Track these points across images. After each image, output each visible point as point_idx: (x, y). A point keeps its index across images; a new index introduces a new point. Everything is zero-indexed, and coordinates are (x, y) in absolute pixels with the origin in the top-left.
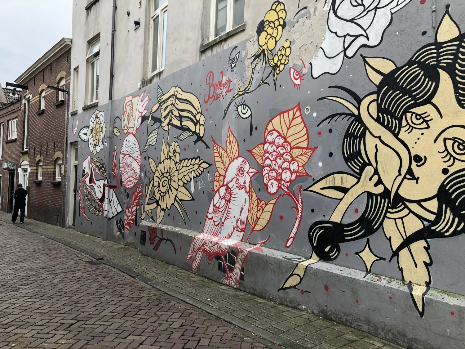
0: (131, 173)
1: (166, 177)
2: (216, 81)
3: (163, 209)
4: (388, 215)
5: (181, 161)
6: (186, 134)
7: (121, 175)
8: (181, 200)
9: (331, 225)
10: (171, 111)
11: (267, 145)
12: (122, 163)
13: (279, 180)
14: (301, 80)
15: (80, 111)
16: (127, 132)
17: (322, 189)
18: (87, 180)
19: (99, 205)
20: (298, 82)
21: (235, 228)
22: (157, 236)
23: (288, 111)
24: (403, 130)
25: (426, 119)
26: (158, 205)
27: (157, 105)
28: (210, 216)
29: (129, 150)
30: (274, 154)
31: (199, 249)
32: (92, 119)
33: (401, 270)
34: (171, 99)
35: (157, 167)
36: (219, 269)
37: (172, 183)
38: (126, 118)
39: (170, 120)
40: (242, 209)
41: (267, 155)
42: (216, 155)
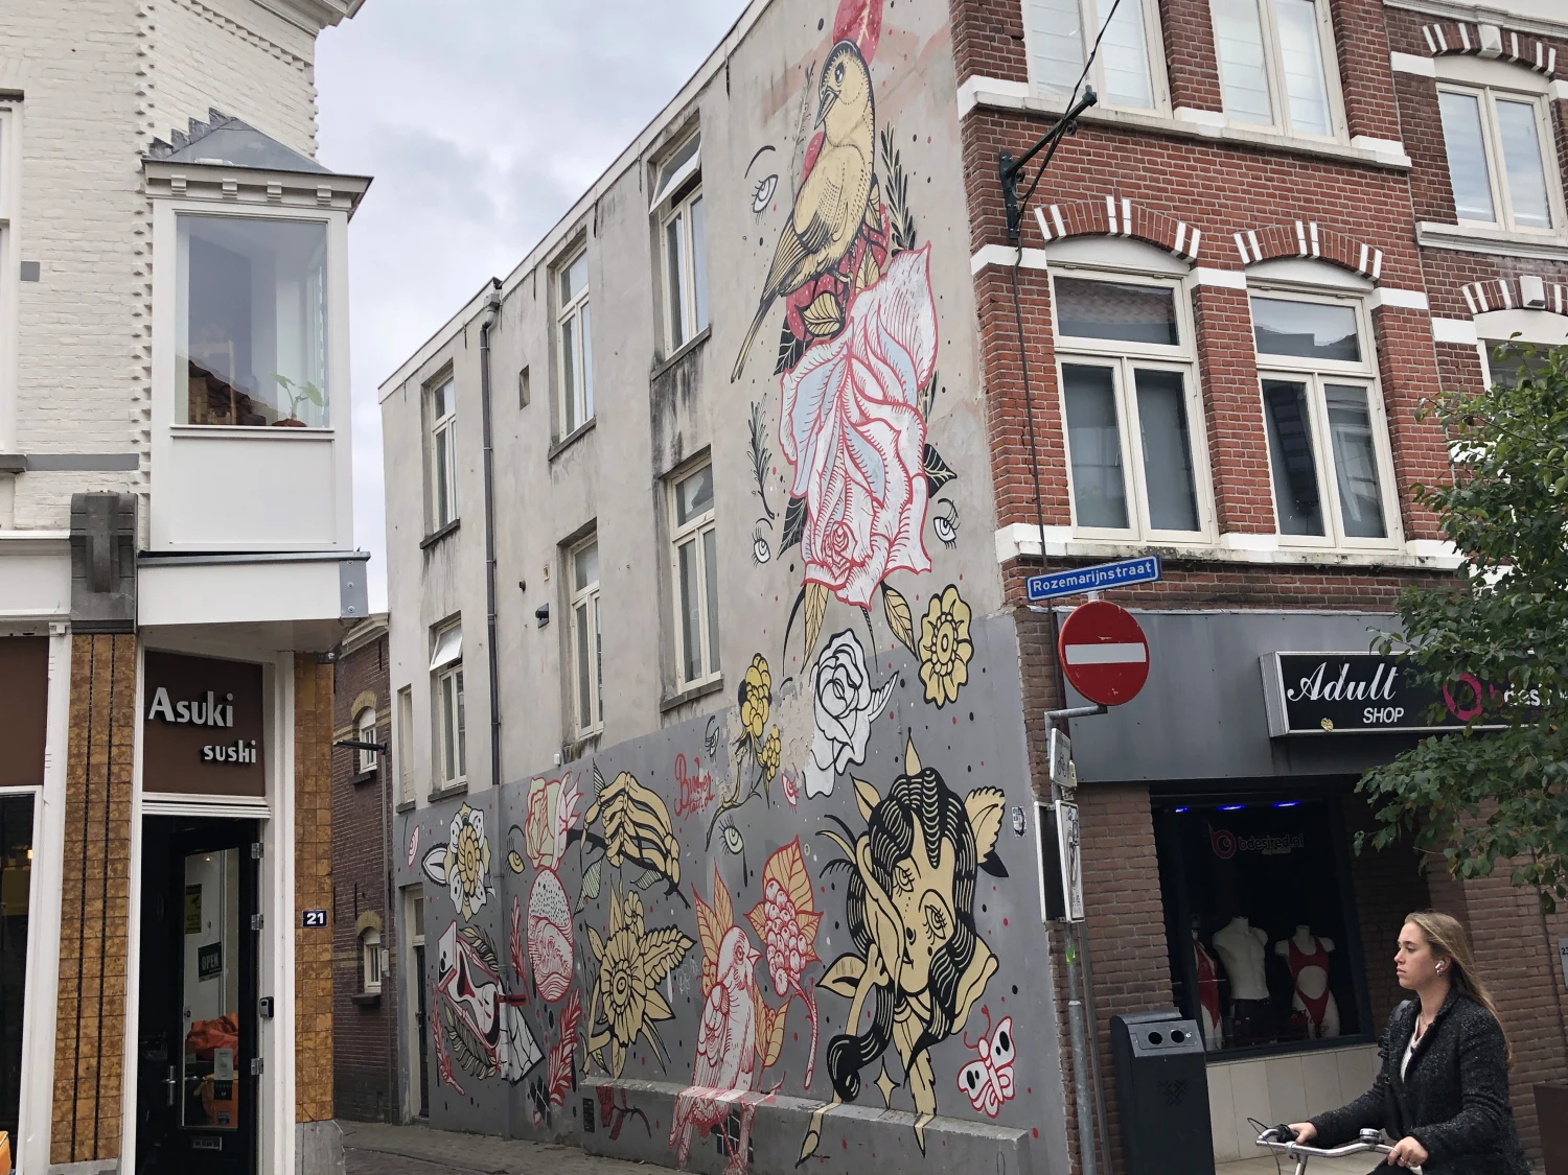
0: (554, 965)
1: (622, 970)
2: (689, 776)
3: (623, 1045)
4: (897, 1018)
5: (646, 934)
6: (651, 876)
7: (533, 970)
8: (653, 1020)
9: (847, 1042)
10: (621, 825)
11: (768, 905)
12: (533, 940)
13: (788, 969)
14: (796, 797)
15: (423, 804)
16: (539, 865)
17: (834, 982)
18: (453, 987)
19: (486, 1050)
20: (793, 800)
21: (741, 1069)
22: (615, 1107)
23: (786, 848)
24: (896, 890)
25: (911, 878)
26: (613, 1035)
27: (596, 808)
28: (702, 1050)
29: (547, 909)
30: (778, 921)
31: (686, 1118)
32: (454, 826)
33: (913, 1097)
34: (620, 798)
35: (605, 948)
36: (719, 1151)
37: (635, 984)
38: (534, 829)
39: (622, 845)
40: (747, 1027)
41: (770, 923)
42: (702, 921)
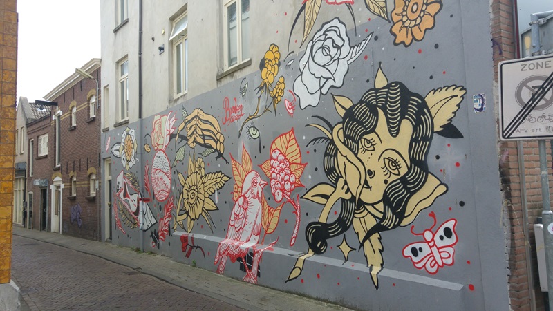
0: (163, 187)
1: (193, 190)
2: (231, 106)
3: (192, 219)
4: (356, 215)
5: (206, 175)
6: (209, 150)
7: (153, 189)
8: (207, 210)
9: (320, 225)
10: (195, 130)
11: (272, 161)
12: (154, 178)
13: (283, 190)
14: (293, 110)
15: (112, 128)
16: (157, 149)
17: (312, 196)
18: (122, 195)
19: (134, 218)
21: (253, 233)
22: (188, 244)
23: (285, 134)
24: (360, 151)
25: (373, 143)
26: (188, 215)
27: (183, 124)
28: (232, 223)
29: (160, 166)
30: (278, 168)
31: (223, 253)
32: (123, 136)
33: (366, 256)
34: (195, 119)
35: (185, 181)
36: (241, 269)
37: (199, 195)
38: (155, 135)
39: (195, 138)
40: (257, 215)
41: (273, 169)
42: (235, 169)
